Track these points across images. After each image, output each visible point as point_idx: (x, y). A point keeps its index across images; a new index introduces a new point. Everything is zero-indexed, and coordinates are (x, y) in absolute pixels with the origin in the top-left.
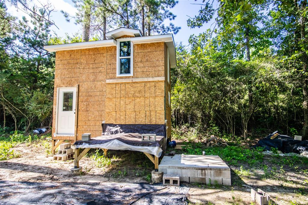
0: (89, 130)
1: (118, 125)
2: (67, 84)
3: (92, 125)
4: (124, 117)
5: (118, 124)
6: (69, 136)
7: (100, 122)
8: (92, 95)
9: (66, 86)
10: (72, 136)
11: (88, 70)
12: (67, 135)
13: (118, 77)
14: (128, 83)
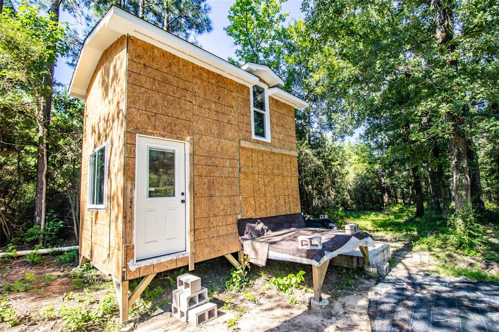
0: (216, 235)
1: (259, 219)
2: (164, 130)
3: (221, 224)
4: (264, 206)
5: (258, 217)
6: (175, 258)
7: (235, 216)
8: (217, 163)
9: (164, 136)
10: (181, 256)
11: (209, 113)
12: (168, 258)
13: (254, 139)
14: (266, 152)
